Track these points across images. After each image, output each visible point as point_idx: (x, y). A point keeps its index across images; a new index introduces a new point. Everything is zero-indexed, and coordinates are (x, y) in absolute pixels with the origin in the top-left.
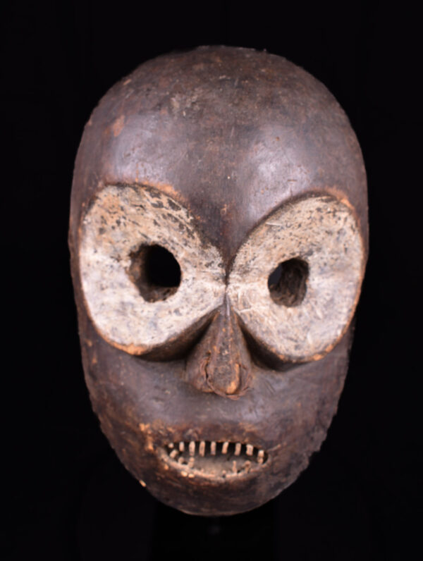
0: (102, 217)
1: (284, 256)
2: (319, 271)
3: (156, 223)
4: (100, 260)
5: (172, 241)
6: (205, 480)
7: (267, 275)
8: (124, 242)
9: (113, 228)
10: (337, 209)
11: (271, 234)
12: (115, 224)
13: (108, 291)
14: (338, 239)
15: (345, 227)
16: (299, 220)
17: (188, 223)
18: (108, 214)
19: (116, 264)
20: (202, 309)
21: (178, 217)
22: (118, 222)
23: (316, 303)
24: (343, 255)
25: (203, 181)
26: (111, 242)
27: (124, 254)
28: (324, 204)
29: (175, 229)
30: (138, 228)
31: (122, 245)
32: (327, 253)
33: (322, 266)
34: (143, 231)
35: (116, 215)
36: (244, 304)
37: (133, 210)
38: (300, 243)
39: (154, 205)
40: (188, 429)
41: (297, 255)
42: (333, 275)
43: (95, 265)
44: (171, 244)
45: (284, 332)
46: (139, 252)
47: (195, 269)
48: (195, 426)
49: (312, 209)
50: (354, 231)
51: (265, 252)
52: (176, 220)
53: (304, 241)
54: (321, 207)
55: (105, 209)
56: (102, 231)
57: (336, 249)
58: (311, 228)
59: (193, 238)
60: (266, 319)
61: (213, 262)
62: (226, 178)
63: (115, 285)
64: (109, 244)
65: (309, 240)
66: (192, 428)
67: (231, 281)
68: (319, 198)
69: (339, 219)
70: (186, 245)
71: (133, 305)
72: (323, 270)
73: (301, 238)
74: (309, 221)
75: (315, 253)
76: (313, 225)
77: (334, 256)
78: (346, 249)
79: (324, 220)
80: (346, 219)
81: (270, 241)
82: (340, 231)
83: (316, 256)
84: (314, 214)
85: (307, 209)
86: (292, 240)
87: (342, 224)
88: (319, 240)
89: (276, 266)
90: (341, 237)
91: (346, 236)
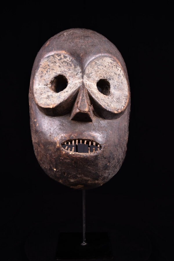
0: (42, 71)
1: (101, 77)
2: (114, 87)
3: (59, 67)
4: (41, 87)
5: (65, 71)
6: (79, 155)
7: (96, 82)
8: (49, 78)
9: (45, 74)
11: (96, 66)
12: (46, 72)
13: (43, 94)
14: (119, 77)
15: (120, 74)
16: (105, 64)
17: (70, 62)
18: (44, 70)
19: (46, 87)
20: (75, 88)
21: (66, 61)
22: (47, 72)
23: (113, 97)
24: (121, 84)
25: (74, 48)
26: (44, 80)
27: (49, 83)
29: (65, 66)
30: (54, 71)
31: (48, 79)
32: (116, 81)
33: (114, 86)
34: (55, 71)
35: (46, 69)
36: (89, 87)
37: (52, 65)
38: (106, 73)
39: (59, 60)
40: (71, 135)
41: (106, 78)
42: (118, 91)
43: (39, 89)
44: (64, 72)
45: (103, 100)
46: (54, 80)
47: (72, 78)
48: (74, 133)
49: (109, 62)
50: (124, 76)
51: (95, 72)
52: (66, 62)
53: (107, 73)
54: (112, 62)
55: (43, 68)
56: (41, 77)
57: (118, 81)
58: (109, 69)
59: (72, 66)
60: (97, 94)
61: (78, 72)
62: (81, 47)
63: (46, 92)
64: (44, 81)
65: (109, 74)
66: (73, 134)
67: (84, 78)
68: (111, 59)
69: (118, 70)
70: (69, 70)
71: (52, 95)
72: (115, 87)
73: (106, 72)
74: (108, 66)
75: (111, 80)
76: (110, 68)
77: (118, 83)
78: (122, 82)
79: (113, 68)
80: (120, 71)
81: (96, 68)
82: (119, 75)
83: (112, 81)
84: (110, 64)
85: (107, 61)
86: (103, 71)
87: (119, 72)
88: (112, 75)
89: (99, 80)
90: (120, 77)
91: (121, 77)
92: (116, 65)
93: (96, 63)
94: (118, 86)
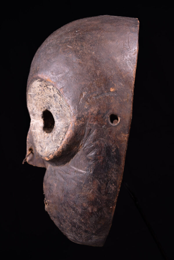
1: (42, 108)
7: (41, 117)
10: (47, 84)
11: (32, 98)
15: (55, 93)
16: (37, 91)
24: (61, 109)
28: (41, 82)
32: (55, 108)
33: (56, 114)
36: (34, 128)
38: (43, 102)
41: (46, 108)
42: (61, 120)
49: (38, 86)
50: (60, 95)
54: (41, 84)
58: (43, 95)
60: (38, 136)
65: (45, 101)
68: (37, 80)
69: (50, 89)
72: (57, 116)
73: (42, 100)
74: (40, 92)
75: (51, 107)
76: (43, 93)
77: (58, 109)
78: (61, 105)
79: (45, 91)
80: (53, 89)
81: (34, 102)
82: (54, 96)
83: (52, 109)
84: (40, 88)
85: (36, 86)
86: (40, 101)
87: (53, 92)
88: (49, 101)
89: (42, 113)
90: (56, 99)
91: (58, 98)
92: (46, 85)
93: (30, 95)
94: (58, 113)
